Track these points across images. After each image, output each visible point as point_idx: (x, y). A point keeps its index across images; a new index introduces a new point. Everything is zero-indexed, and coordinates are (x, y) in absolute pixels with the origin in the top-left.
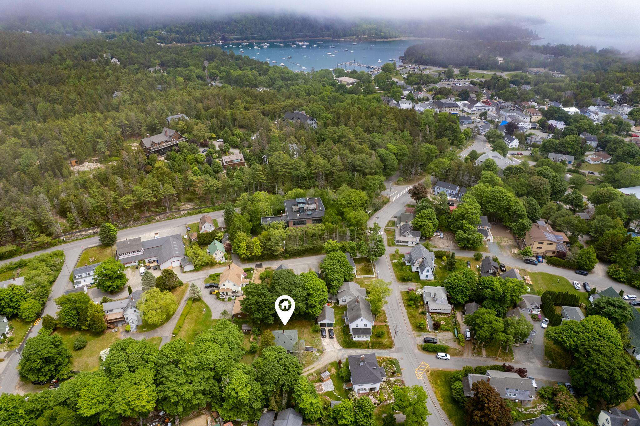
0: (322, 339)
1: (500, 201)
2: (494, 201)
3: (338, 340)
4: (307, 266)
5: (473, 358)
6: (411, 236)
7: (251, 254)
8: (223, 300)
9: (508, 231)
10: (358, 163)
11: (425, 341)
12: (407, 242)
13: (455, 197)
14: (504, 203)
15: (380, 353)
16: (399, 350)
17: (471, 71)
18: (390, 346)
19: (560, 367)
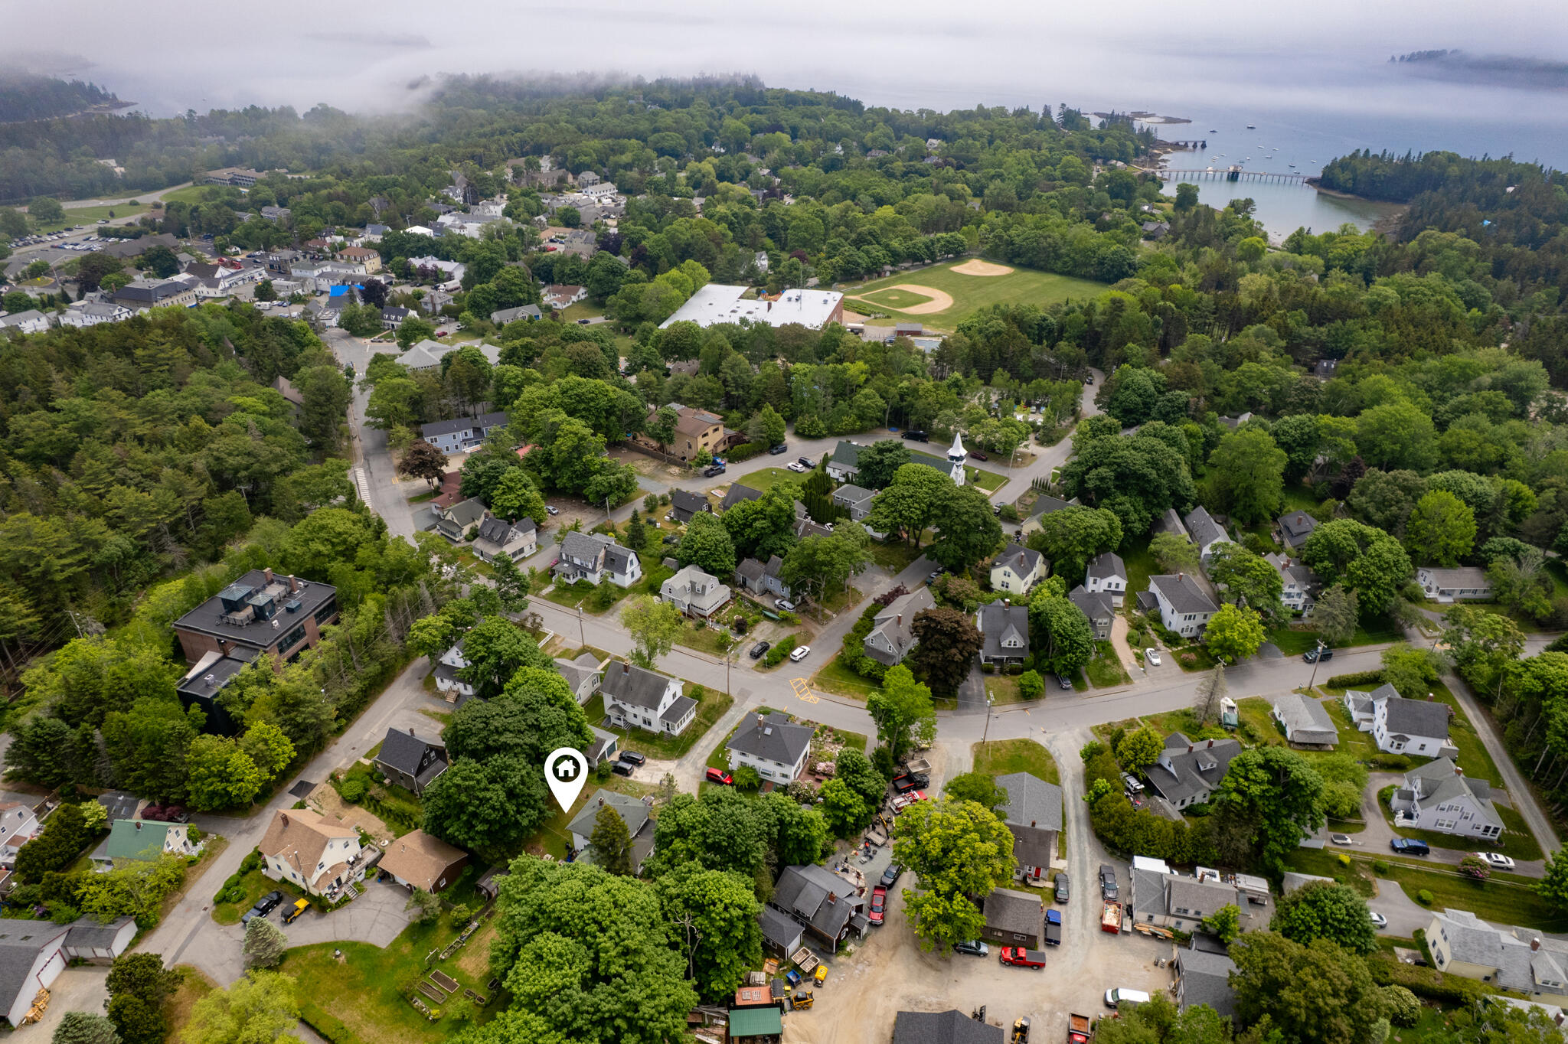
0: (631, 778)
1: (592, 399)
2: (583, 406)
3: (655, 757)
4: (405, 713)
5: (827, 628)
6: (521, 534)
7: (272, 772)
8: (345, 901)
9: (625, 451)
10: (232, 461)
11: (755, 656)
12: (521, 551)
13: (477, 443)
14: (603, 402)
15: (733, 719)
16: (745, 694)
17: (67, 206)
18: (727, 702)
19: (904, 566)
